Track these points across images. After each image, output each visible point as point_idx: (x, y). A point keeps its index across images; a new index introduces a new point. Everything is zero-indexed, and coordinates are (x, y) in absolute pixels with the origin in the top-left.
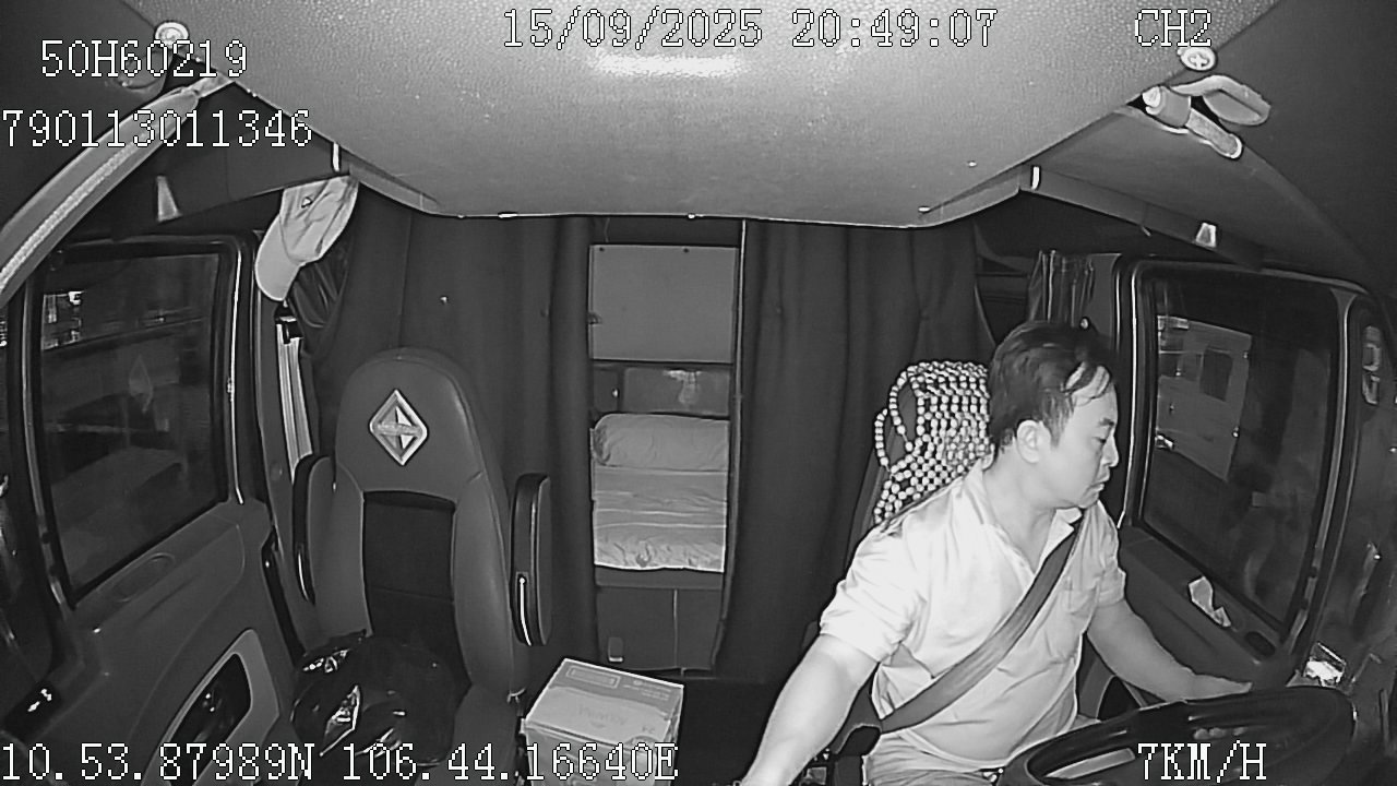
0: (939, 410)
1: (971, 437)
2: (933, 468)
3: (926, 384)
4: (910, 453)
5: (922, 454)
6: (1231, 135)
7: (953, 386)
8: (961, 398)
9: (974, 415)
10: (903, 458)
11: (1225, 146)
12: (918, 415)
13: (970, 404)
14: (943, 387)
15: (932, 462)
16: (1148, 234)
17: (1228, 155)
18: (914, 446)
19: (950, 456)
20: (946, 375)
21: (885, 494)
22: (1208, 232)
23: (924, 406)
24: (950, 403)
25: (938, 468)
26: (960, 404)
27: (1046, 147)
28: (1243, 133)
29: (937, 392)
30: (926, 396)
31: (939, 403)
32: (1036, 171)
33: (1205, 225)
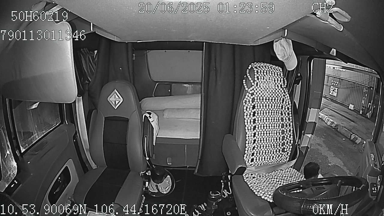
0: (261, 74)
1: (270, 82)
2: (260, 90)
3: (256, 67)
4: (253, 85)
5: (257, 86)
6: (340, 25)
7: (264, 67)
8: (267, 71)
9: (271, 76)
10: (252, 87)
11: (338, 27)
12: (255, 75)
13: (269, 73)
14: (262, 68)
15: (260, 88)
16: (317, 51)
17: (339, 30)
18: (254, 83)
19: (265, 87)
20: (262, 65)
21: (247, 97)
22: (334, 51)
23: (257, 72)
24: (264, 72)
25: (261, 90)
26: (266, 73)
27: (289, 24)
28: (343, 24)
29: (260, 69)
30: (257, 70)
31: (261, 72)
32: (286, 30)
33: (333, 49)
